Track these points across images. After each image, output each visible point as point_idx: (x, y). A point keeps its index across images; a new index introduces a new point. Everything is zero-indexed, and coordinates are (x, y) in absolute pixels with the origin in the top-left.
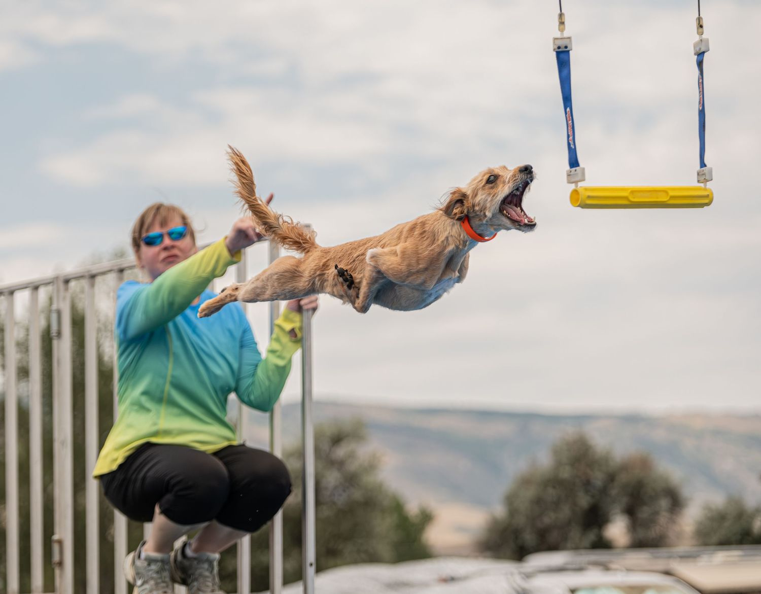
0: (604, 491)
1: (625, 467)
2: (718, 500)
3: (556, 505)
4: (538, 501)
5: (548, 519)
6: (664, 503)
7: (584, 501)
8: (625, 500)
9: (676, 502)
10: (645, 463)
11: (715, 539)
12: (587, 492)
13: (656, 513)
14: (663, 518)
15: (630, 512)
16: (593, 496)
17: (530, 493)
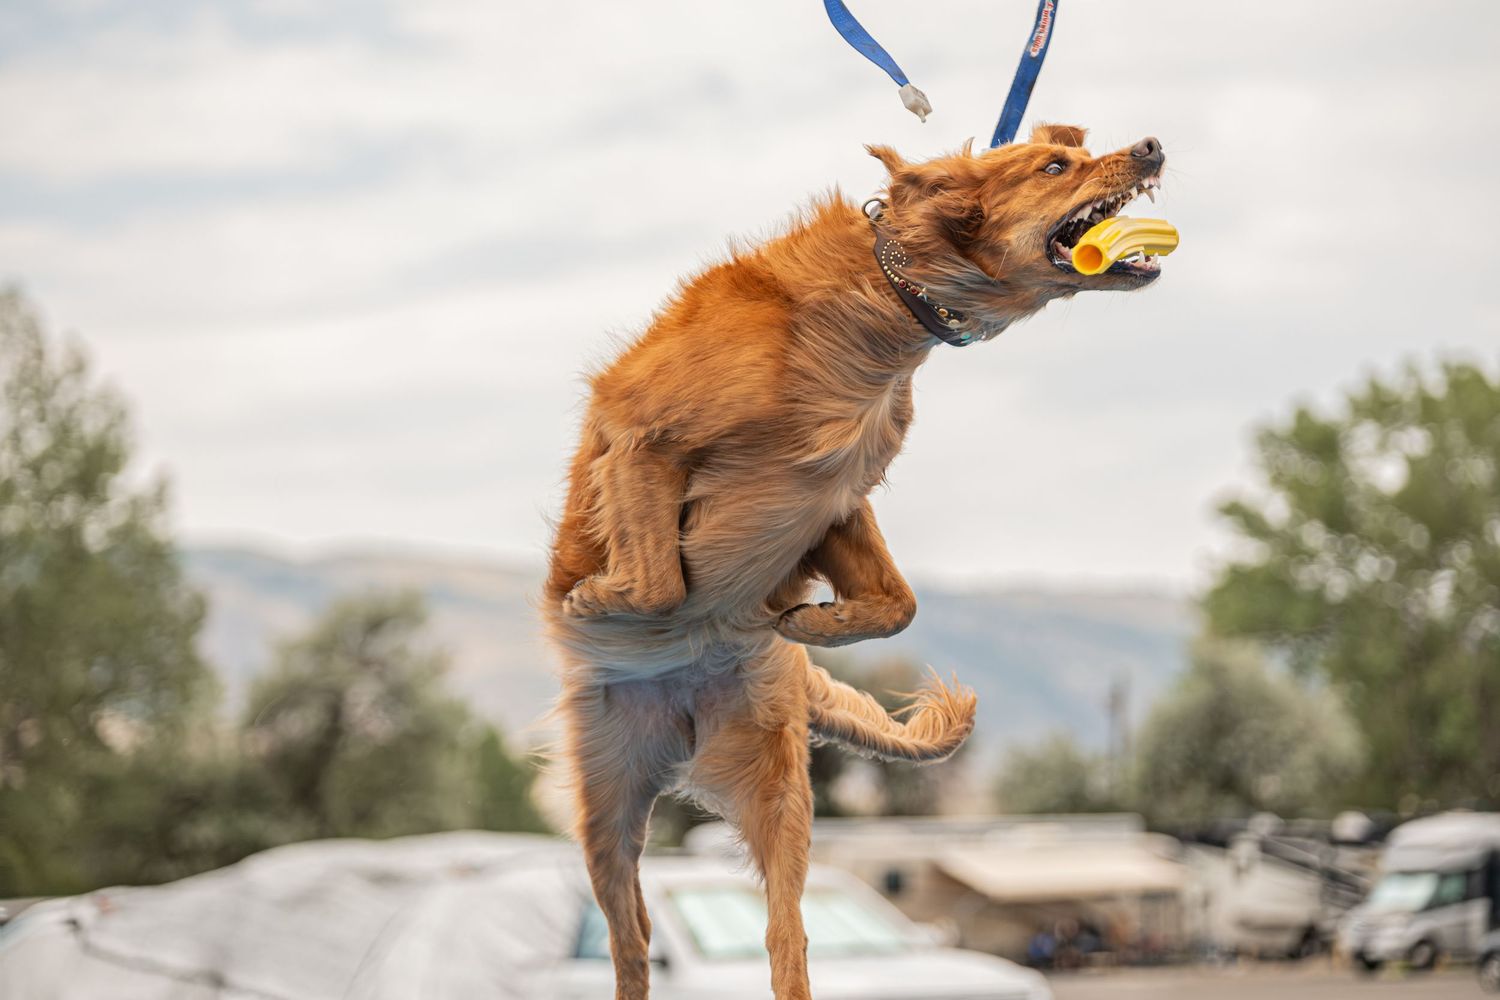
11: (1024, 804)
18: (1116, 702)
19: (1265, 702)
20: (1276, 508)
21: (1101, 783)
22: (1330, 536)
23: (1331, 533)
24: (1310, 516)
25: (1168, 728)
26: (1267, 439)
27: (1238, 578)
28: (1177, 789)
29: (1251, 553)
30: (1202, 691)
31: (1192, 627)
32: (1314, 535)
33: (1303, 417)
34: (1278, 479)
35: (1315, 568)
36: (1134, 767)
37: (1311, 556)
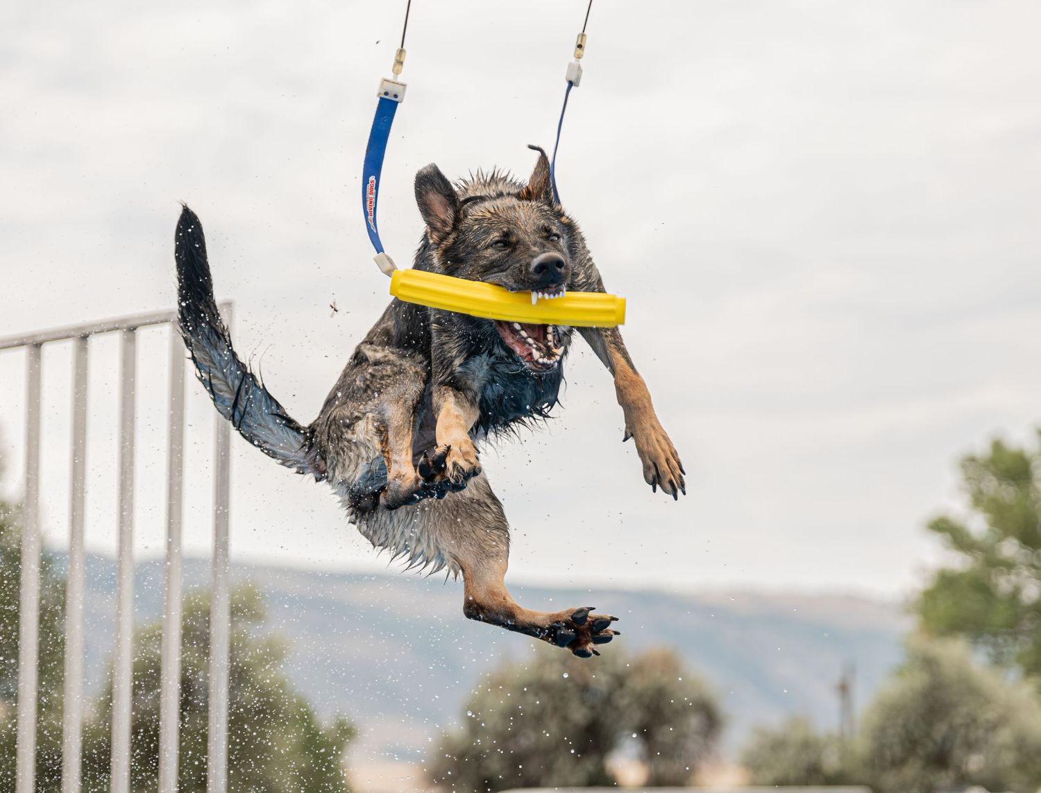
0: (608, 700)
1: (639, 668)
2: (774, 720)
3: (538, 719)
4: (513, 712)
5: (527, 740)
6: (694, 722)
7: (579, 714)
8: (637, 716)
9: (711, 720)
10: (669, 664)
11: (769, 776)
12: (583, 702)
13: (685, 736)
14: (693, 744)
15: (646, 733)
16: (593, 708)
17: (502, 701)
18: (844, 689)
19: (973, 690)
20: (978, 525)
21: (832, 762)
22: (1024, 551)
23: (1024, 548)
24: (1006, 533)
25: (891, 711)
26: (970, 463)
27: (947, 582)
28: (898, 763)
29: (958, 562)
30: (919, 680)
31: (908, 625)
32: (1010, 548)
33: (997, 446)
34: (978, 500)
35: (1013, 578)
36: (861, 745)
37: (1009, 566)
